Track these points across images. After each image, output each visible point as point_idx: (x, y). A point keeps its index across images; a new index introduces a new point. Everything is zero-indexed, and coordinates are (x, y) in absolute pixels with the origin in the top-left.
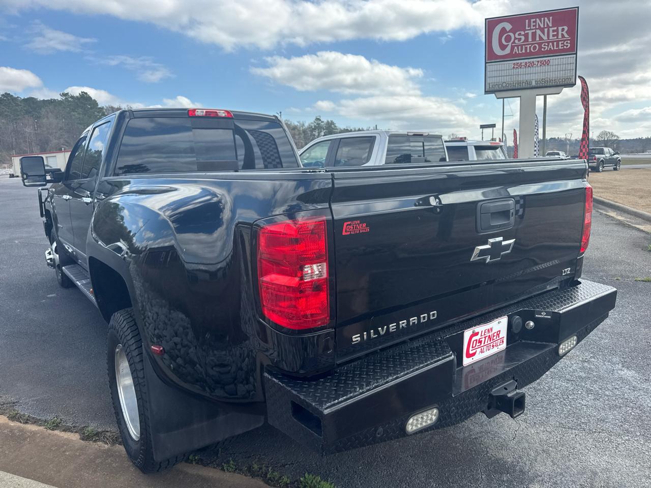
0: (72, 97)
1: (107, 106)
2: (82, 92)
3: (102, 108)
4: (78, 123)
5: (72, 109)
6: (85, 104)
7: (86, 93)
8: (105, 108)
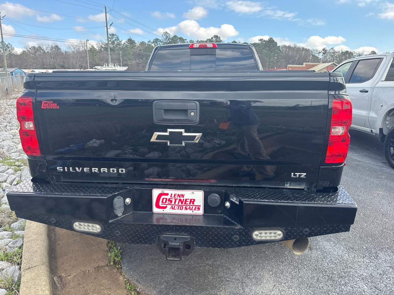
0: (265, 41)
1: (282, 45)
2: (270, 38)
3: (279, 47)
4: (265, 56)
5: (263, 48)
6: (270, 45)
7: (272, 38)
8: (281, 46)
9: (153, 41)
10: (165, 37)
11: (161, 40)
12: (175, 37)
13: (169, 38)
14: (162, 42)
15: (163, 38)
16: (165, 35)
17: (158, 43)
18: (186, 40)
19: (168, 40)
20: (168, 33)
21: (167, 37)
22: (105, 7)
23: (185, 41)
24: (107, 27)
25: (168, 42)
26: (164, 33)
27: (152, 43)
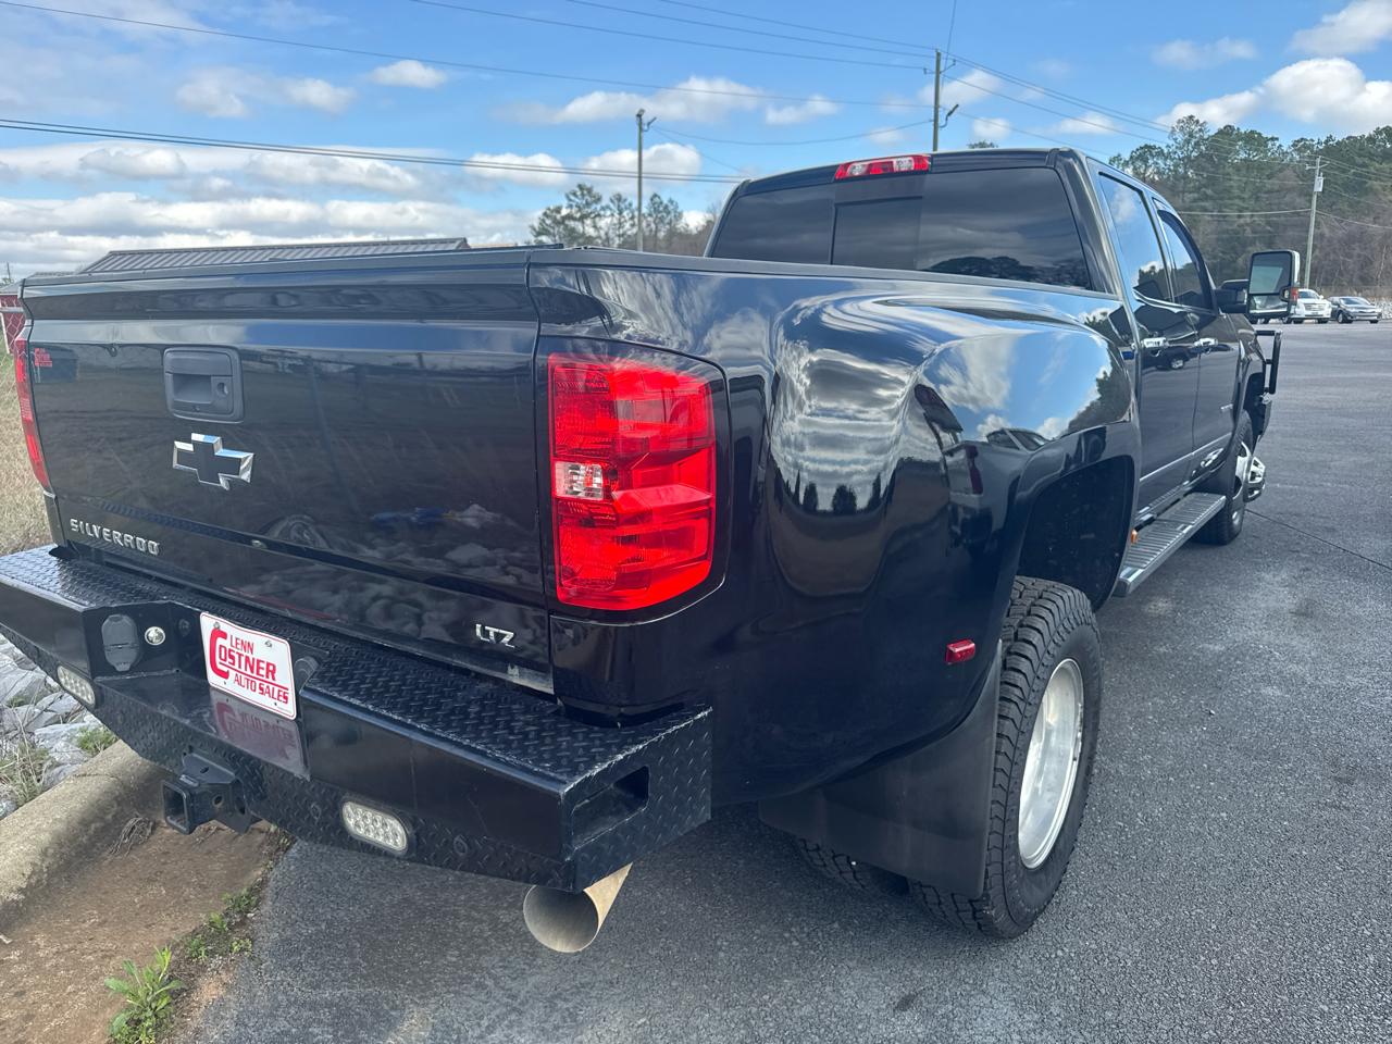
9: (1131, 157)
10: (1180, 137)
11: (1166, 151)
12: (1227, 134)
13: (1201, 137)
14: (1166, 158)
15: (1171, 142)
16: (1182, 129)
17: (1150, 162)
18: (1273, 139)
19: (1194, 148)
20: (1197, 122)
21: (1191, 135)
22: (939, 54)
23: (1270, 146)
24: (936, 120)
25: (1194, 154)
26: (1179, 122)
27: (1126, 164)
